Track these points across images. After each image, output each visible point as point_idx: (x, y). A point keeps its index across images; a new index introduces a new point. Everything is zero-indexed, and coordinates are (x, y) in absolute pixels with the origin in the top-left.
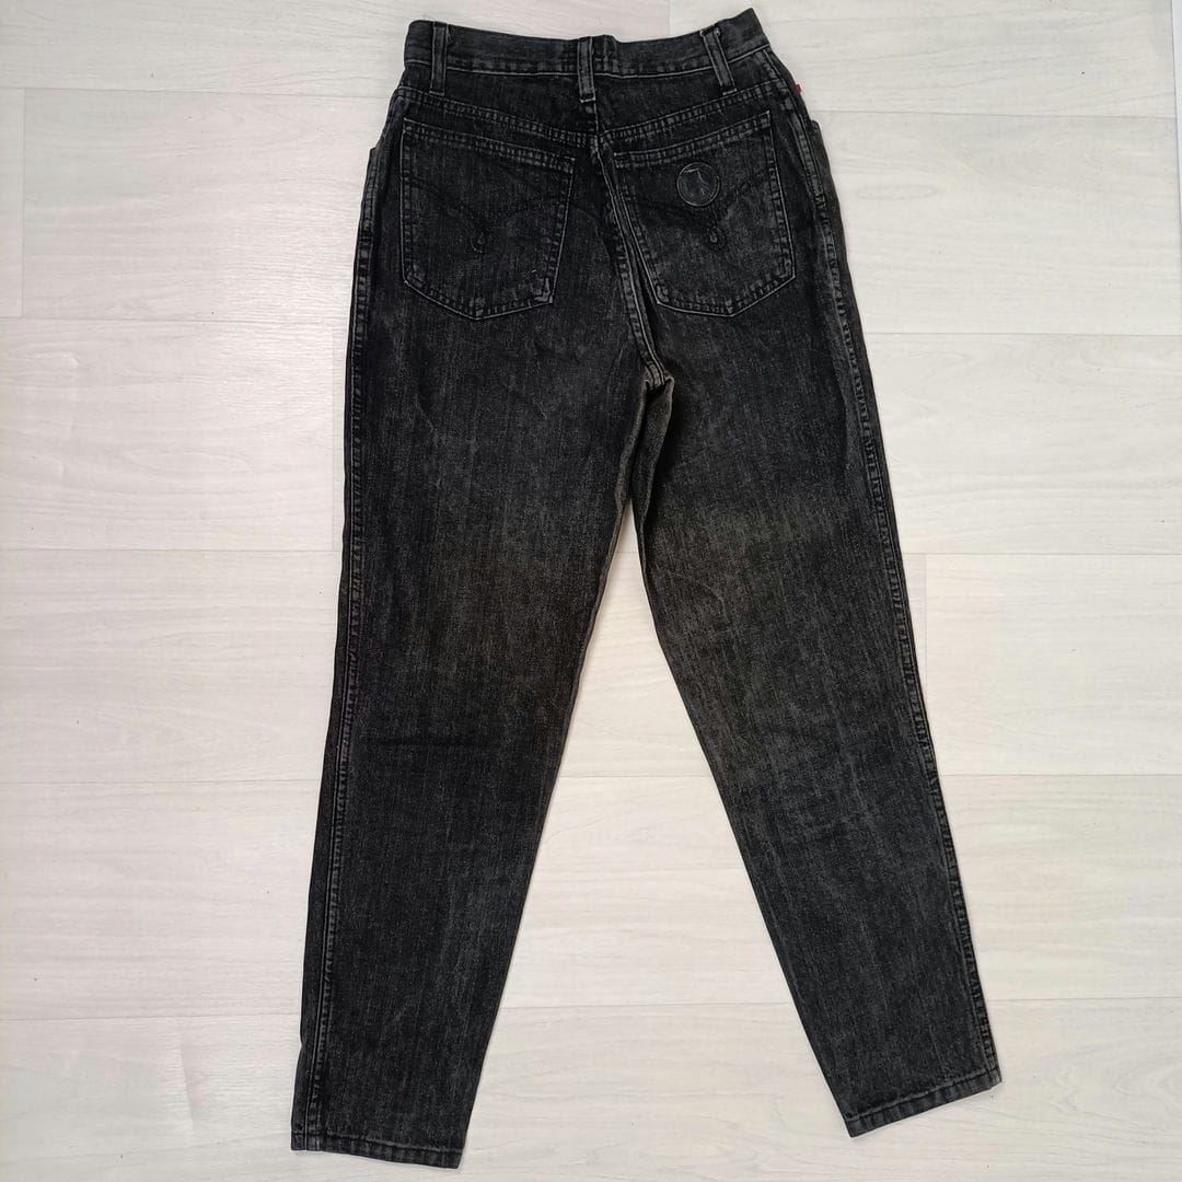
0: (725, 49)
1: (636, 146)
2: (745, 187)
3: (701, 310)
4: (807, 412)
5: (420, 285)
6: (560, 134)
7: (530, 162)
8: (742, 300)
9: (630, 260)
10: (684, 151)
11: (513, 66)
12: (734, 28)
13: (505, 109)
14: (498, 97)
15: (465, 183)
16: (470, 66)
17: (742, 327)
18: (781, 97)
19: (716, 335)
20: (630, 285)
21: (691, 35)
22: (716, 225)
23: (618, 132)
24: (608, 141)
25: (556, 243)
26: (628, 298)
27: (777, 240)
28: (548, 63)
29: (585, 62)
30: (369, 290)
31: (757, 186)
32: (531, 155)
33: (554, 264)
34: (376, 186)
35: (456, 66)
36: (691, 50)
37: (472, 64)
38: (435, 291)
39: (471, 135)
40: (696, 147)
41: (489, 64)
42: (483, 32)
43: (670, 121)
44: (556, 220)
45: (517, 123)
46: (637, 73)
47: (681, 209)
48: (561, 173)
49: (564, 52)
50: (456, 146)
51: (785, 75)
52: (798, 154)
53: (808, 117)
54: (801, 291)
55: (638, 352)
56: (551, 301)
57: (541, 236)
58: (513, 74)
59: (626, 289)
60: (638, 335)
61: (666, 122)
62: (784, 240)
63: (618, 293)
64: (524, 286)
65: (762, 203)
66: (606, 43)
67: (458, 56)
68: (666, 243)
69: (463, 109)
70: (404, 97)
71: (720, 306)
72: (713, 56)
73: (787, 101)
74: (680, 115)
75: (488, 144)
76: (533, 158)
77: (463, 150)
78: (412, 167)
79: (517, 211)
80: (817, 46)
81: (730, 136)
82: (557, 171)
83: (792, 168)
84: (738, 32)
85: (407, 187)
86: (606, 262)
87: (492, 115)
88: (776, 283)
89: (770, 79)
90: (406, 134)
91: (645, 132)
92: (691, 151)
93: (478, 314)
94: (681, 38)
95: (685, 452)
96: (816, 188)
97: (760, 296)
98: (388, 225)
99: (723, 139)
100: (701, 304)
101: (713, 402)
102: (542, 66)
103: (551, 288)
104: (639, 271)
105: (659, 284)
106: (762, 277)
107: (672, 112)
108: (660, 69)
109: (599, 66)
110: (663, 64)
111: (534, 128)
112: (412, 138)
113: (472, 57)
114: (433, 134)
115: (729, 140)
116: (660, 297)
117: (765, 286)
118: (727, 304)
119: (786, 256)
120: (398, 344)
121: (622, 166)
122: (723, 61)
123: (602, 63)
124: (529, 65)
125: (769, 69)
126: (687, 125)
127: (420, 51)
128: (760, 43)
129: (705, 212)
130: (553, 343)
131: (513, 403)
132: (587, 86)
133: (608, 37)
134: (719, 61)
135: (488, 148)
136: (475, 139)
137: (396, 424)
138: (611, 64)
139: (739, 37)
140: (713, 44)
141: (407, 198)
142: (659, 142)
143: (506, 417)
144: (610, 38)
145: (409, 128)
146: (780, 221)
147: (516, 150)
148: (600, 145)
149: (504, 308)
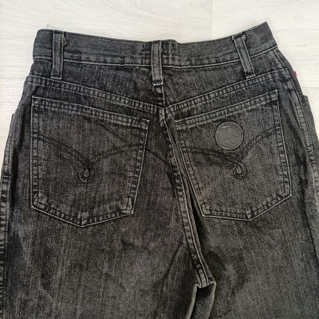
0: (249, 48)
1: (189, 114)
2: (260, 137)
3: (230, 217)
4: (298, 282)
5: (43, 207)
6: (139, 104)
7: (119, 123)
8: (257, 210)
9: (185, 190)
10: (221, 114)
11: (109, 59)
12: (255, 35)
13: (103, 88)
14: (99, 80)
15: (76, 136)
16: (80, 59)
17: (256, 227)
18: (284, 80)
19: (240, 233)
20: (184, 206)
21: (226, 38)
22: (240, 162)
23: (178, 105)
24: (171, 112)
25: (136, 176)
26: (184, 215)
27: (281, 173)
28: (132, 58)
29: (156, 58)
30: (8, 211)
31: (268, 138)
32: (120, 118)
33: (135, 189)
34: (12, 143)
35: (70, 59)
36: (226, 48)
37: (81, 57)
38: (54, 209)
39: (80, 105)
40: (228, 112)
41: (93, 58)
42: (89, 36)
43: (212, 96)
44: (136, 160)
45: (111, 97)
46: (191, 64)
47: (218, 152)
48: (141, 130)
49: (143, 50)
50: (70, 112)
51: (287, 67)
52: (296, 118)
53: (302, 94)
54: (295, 204)
55: (190, 254)
56: (132, 213)
57: (126, 170)
58: (108, 64)
59: (182, 209)
60: (190, 241)
61: (209, 97)
62: (285, 173)
63: (176, 210)
64: (115, 203)
65: (271, 148)
66: (170, 45)
67: (72, 52)
68: (208, 177)
69: (75, 88)
70: (32, 82)
71: (243, 213)
72: (240, 53)
73: (289, 83)
74: (218, 92)
75: (92, 111)
76: (122, 120)
77: (75, 115)
78: (39, 127)
79: (111, 154)
80: (305, 46)
81: (251, 105)
82: (137, 128)
83: (291, 127)
84: (257, 37)
85: (35, 141)
86: (169, 189)
87: (94, 92)
88: (279, 199)
89: (278, 69)
90: (34, 107)
91: (195, 104)
92: (225, 114)
93: (83, 223)
94: (219, 40)
95: (219, 310)
96: (308, 141)
97: (268, 207)
98: (23, 165)
99: (246, 107)
100: (231, 213)
101: (238, 277)
102: (127, 60)
103: (133, 204)
104: (191, 196)
105: (204, 203)
106: (271, 196)
107: (213, 90)
108: (206, 61)
109: (165, 61)
110: (208, 58)
111: (123, 101)
112: (39, 108)
113: (81, 53)
114: (54, 105)
115: (250, 108)
116: (204, 212)
117: (272, 201)
118: (247, 212)
119: (286, 182)
120: (26, 249)
121: (180, 128)
122: (247, 56)
123: (167, 58)
124: (119, 59)
125: (277, 62)
126: (223, 98)
127: (44, 50)
128: (272, 45)
129: (233, 153)
130: (134, 239)
131: (106, 280)
132: (157, 74)
133: (172, 41)
134: (245, 56)
135: (92, 114)
136: (82, 108)
137: (25, 303)
138: (173, 59)
139: (259, 41)
140: (241, 45)
141: (35, 149)
142: (205, 110)
143: (101, 290)
144: (173, 42)
145: (37, 102)
146: (283, 161)
147: (110, 115)
148: (166, 115)
149: (101, 219)
